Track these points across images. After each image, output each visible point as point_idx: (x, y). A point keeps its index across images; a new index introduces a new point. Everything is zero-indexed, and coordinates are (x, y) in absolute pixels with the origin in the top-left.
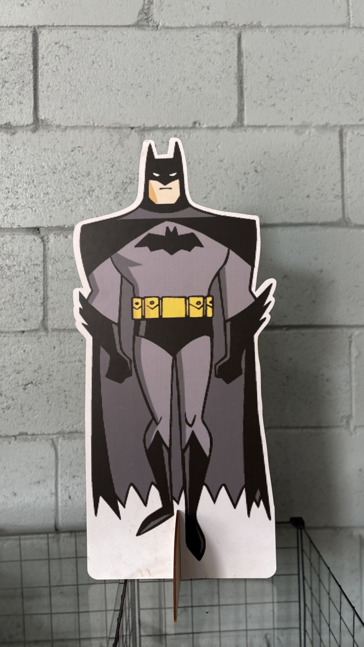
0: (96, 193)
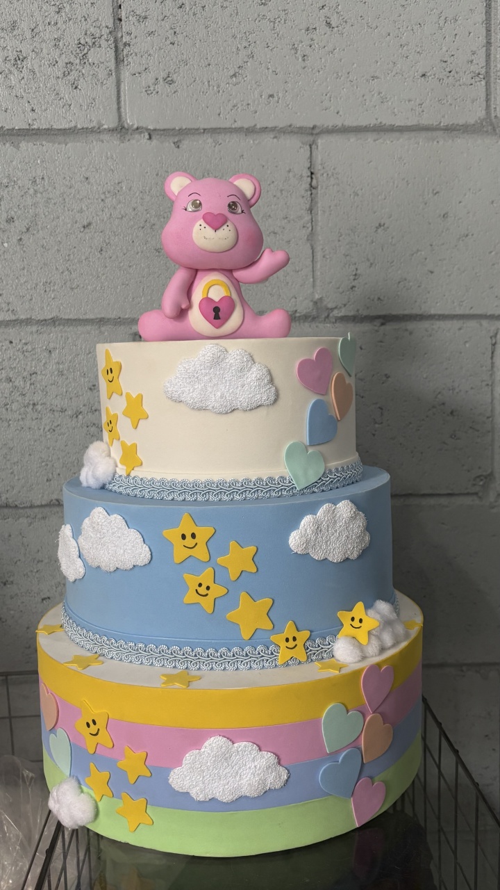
0: (28, 64)
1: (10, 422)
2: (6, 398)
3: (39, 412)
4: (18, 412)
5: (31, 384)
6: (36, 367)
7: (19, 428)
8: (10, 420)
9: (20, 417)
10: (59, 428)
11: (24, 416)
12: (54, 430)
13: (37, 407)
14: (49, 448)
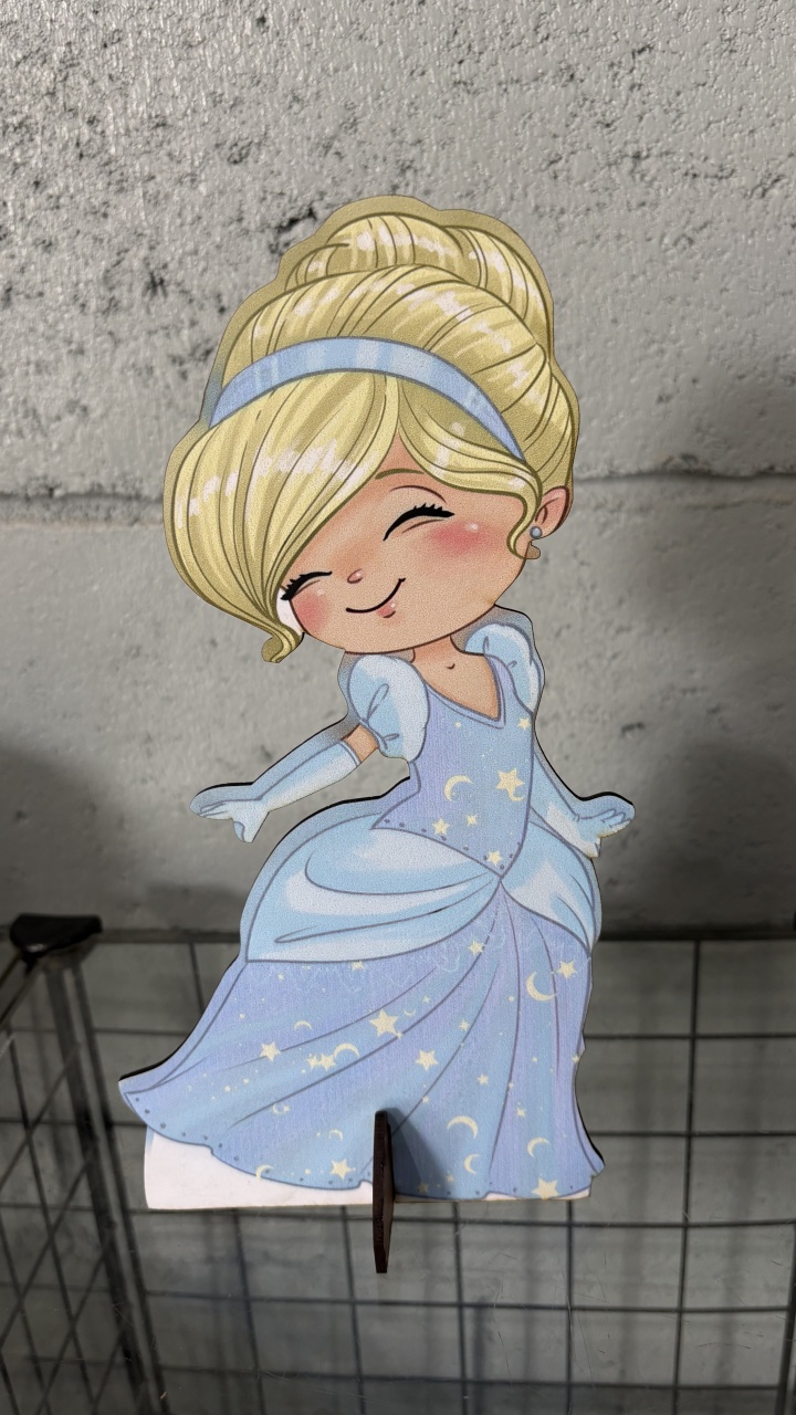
1: (564, 219)
2: (555, 136)
3: (650, 183)
4: (586, 185)
5: (632, 88)
6: (650, 29)
7: (588, 237)
8: (562, 212)
9: (594, 199)
10: (706, 232)
11: (604, 198)
12: (691, 241)
13: (644, 164)
14: (671, 299)
